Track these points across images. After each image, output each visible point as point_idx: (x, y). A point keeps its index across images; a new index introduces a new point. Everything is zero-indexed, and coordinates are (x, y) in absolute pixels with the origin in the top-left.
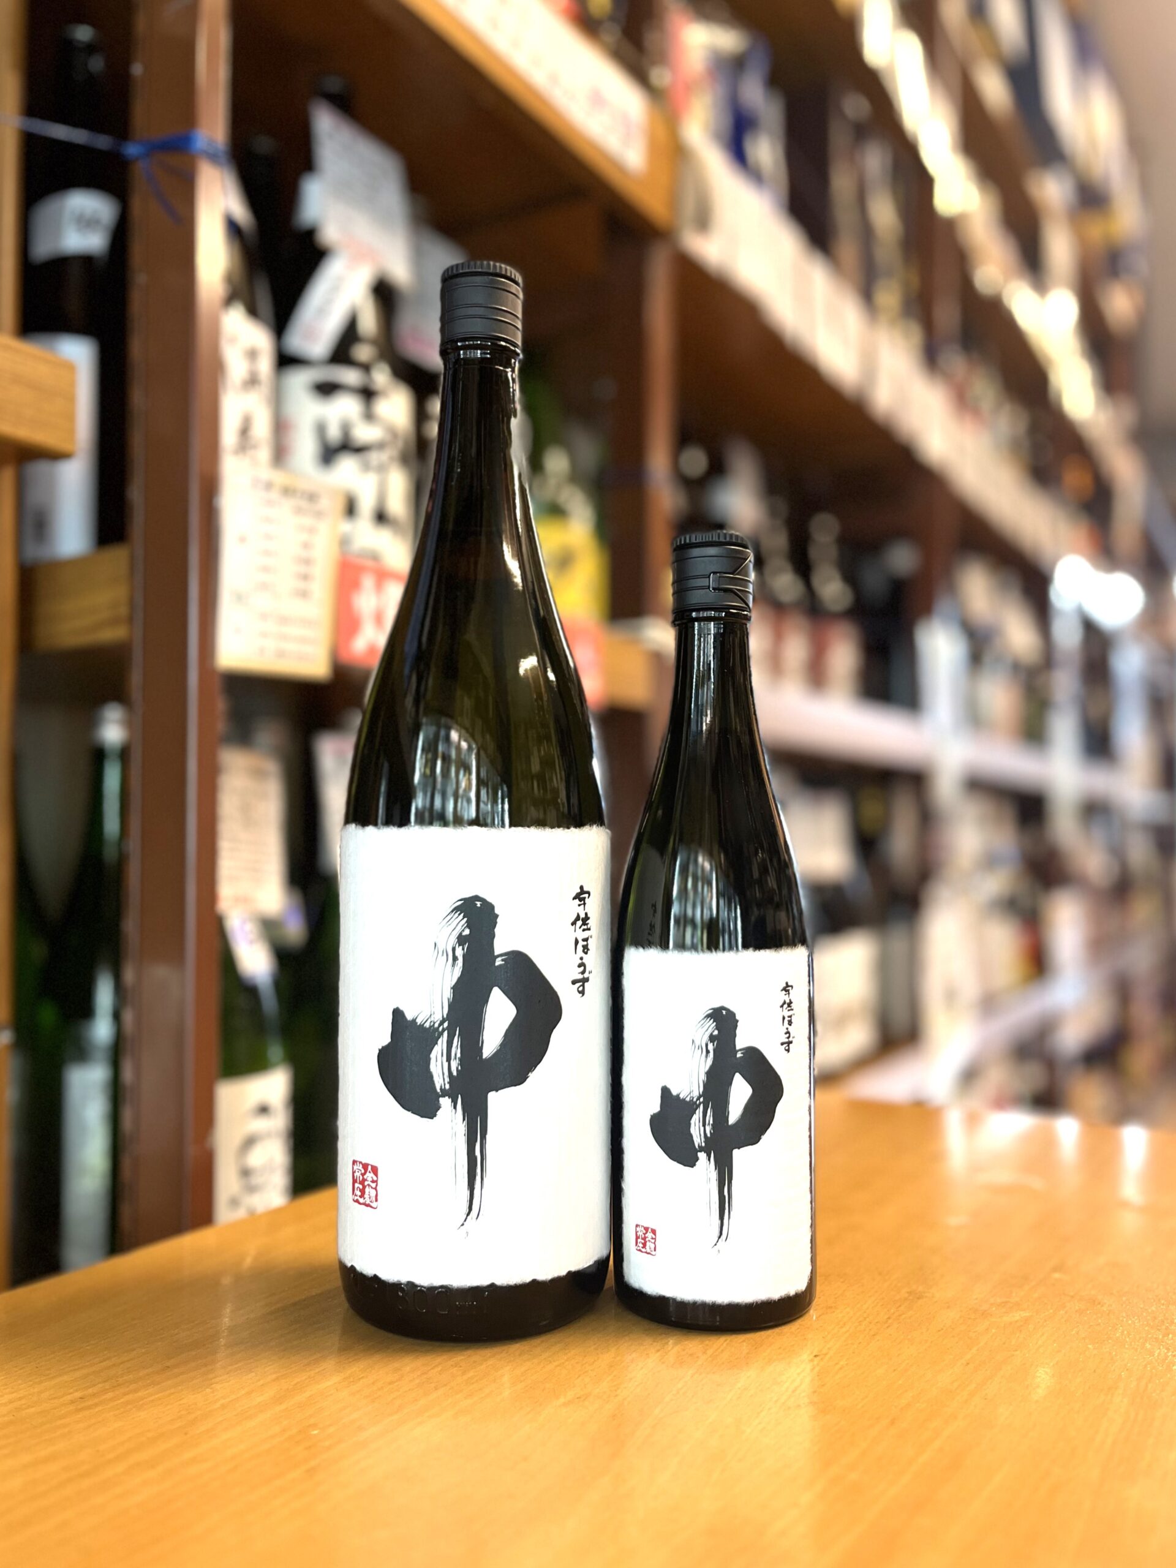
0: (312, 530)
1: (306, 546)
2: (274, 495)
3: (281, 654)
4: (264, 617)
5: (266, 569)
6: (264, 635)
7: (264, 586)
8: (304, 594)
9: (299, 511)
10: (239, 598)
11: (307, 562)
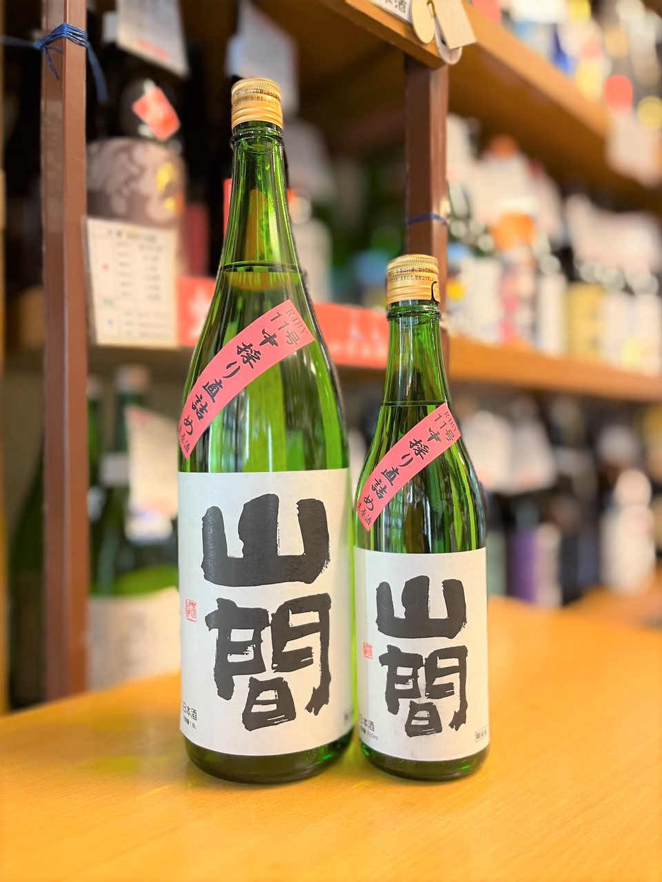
0: (155, 259)
1: (153, 268)
2: (124, 238)
3: (144, 335)
4: (128, 313)
5: (124, 284)
6: (129, 323)
7: (124, 294)
8: (156, 298)
9: (142, 247)
10: (109, 302)
11: (156, 278)
